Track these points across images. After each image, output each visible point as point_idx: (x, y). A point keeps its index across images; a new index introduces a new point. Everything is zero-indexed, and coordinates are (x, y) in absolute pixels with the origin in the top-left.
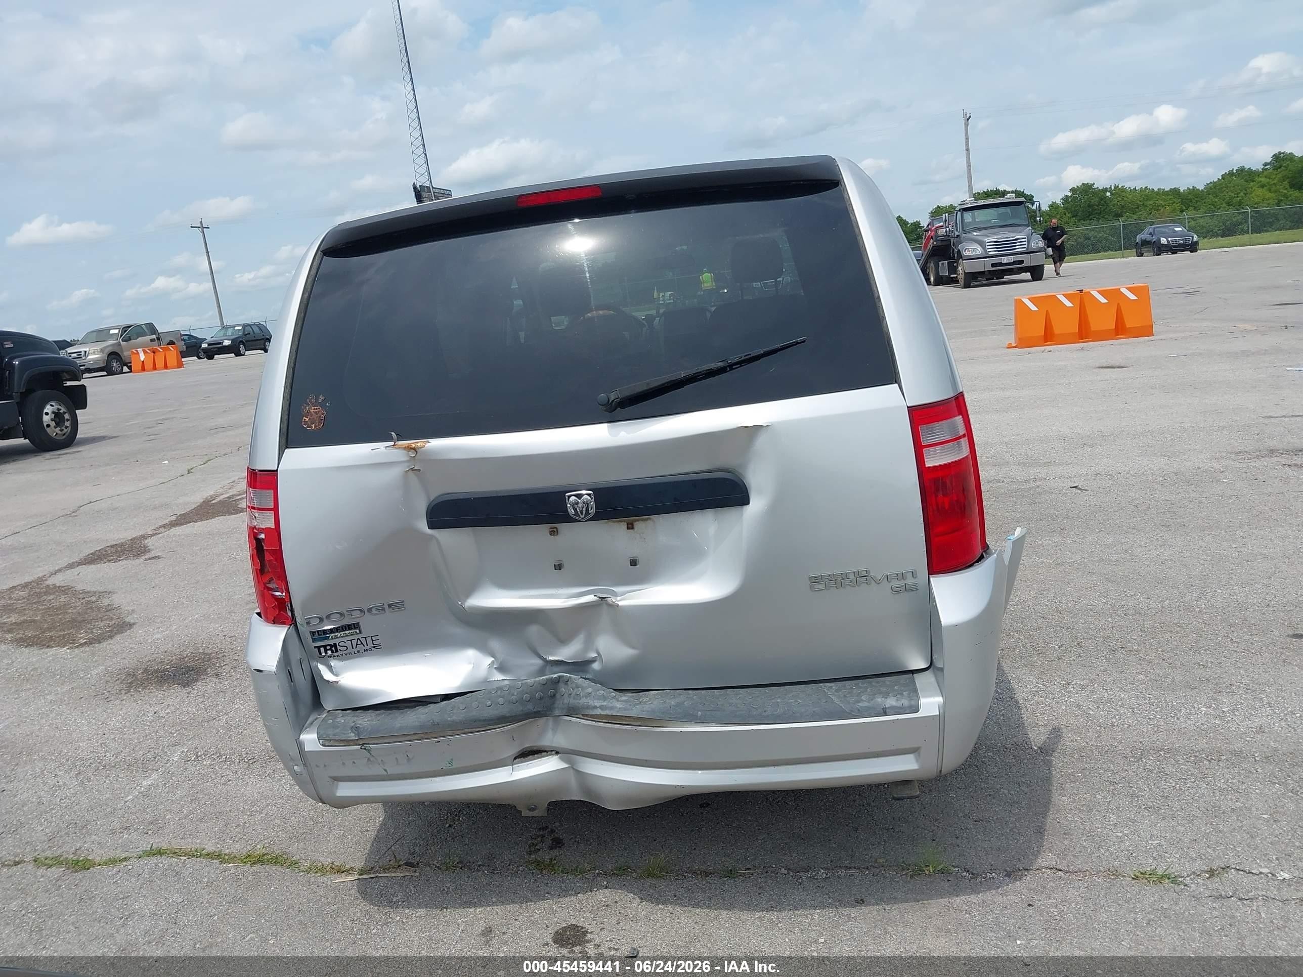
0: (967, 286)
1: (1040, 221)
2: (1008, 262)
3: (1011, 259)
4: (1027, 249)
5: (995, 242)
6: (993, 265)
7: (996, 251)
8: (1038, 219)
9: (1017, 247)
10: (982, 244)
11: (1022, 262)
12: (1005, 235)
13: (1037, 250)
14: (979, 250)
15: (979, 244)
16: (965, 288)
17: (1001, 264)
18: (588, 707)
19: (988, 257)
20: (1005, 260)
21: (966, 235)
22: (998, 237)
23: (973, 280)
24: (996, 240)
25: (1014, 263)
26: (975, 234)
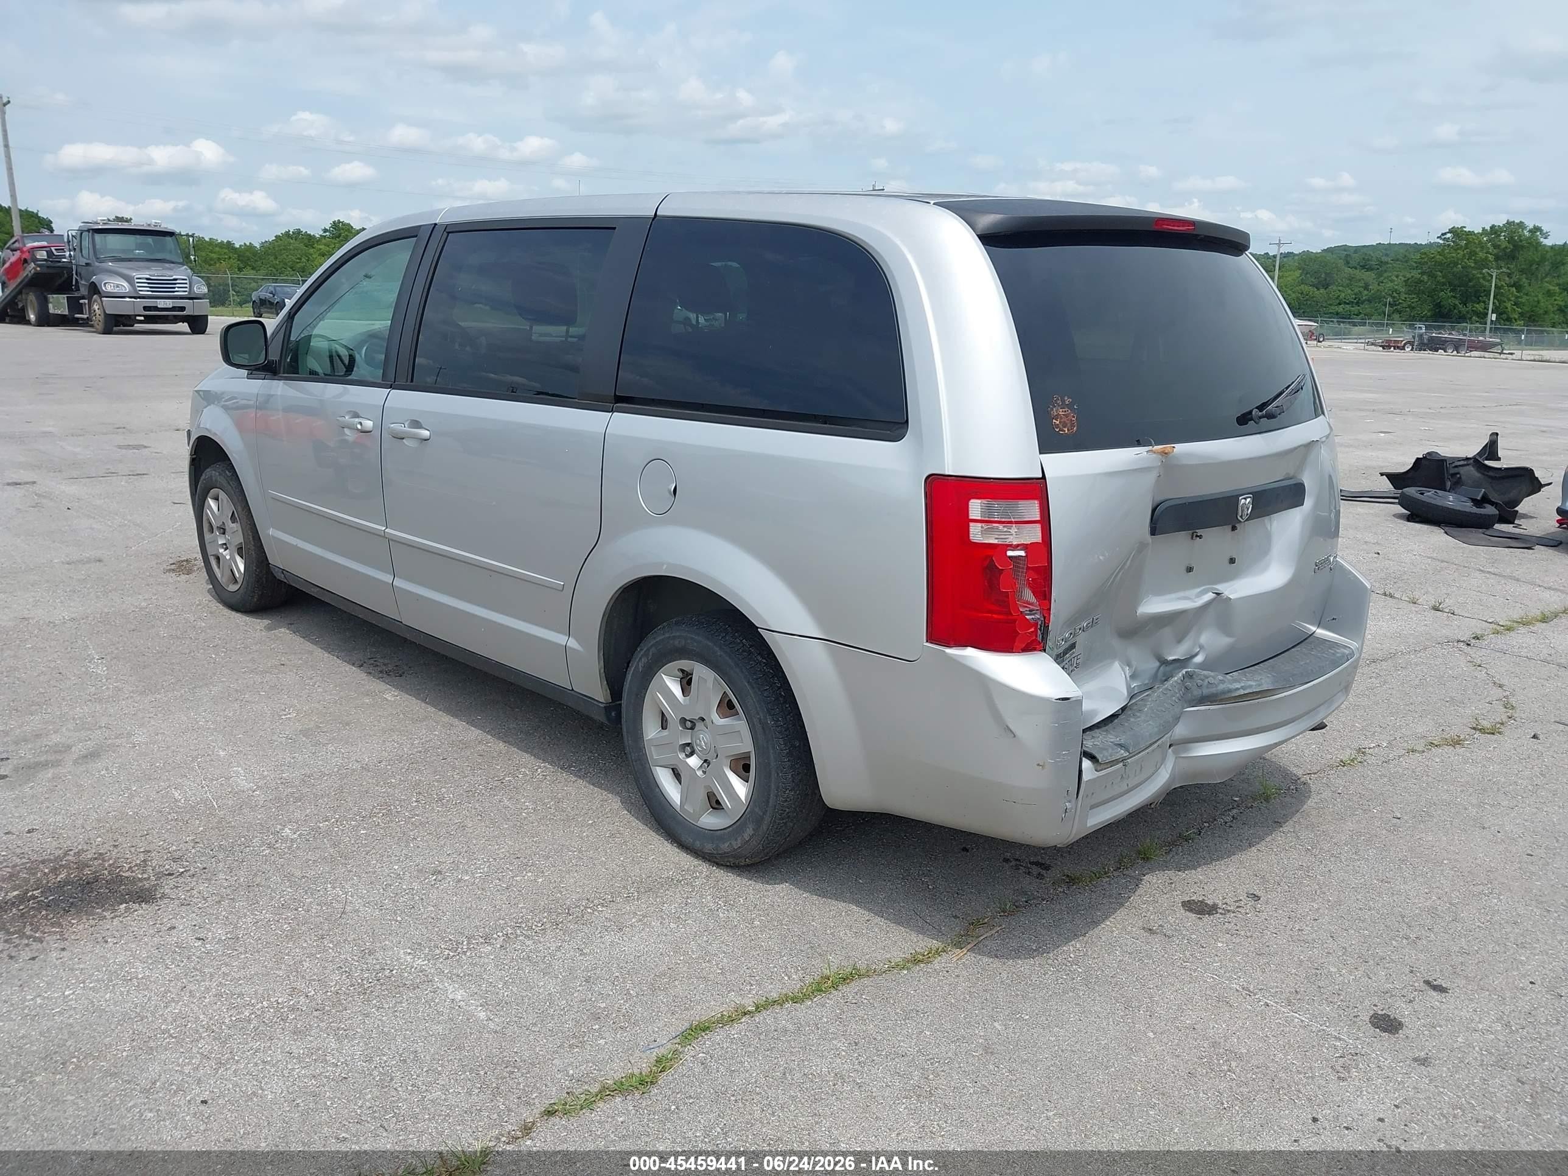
0: (107, 331)
1: (195, 261)
2: (165, 306)
3: (169, 303)
4: (190, 293)
5: (147, 279)
6: (146, 308)
7: (148, 291)
8: (192, 257)
9: (177, 289)
10: (129, 280)
11: (183, 309)
12: (156, 272)
13: (201, 296)
14: (125, 288)
15: (125, 280)
16: (104, 333)
17: (156, 309)
18: (1230, 691)
19: (139, 298)
20: (161, 304)
21: (100, 264)
22: (151, 273)
23: (117, 324)
24: (148, 276)
25: (174, 309)
26: (110, 264)
